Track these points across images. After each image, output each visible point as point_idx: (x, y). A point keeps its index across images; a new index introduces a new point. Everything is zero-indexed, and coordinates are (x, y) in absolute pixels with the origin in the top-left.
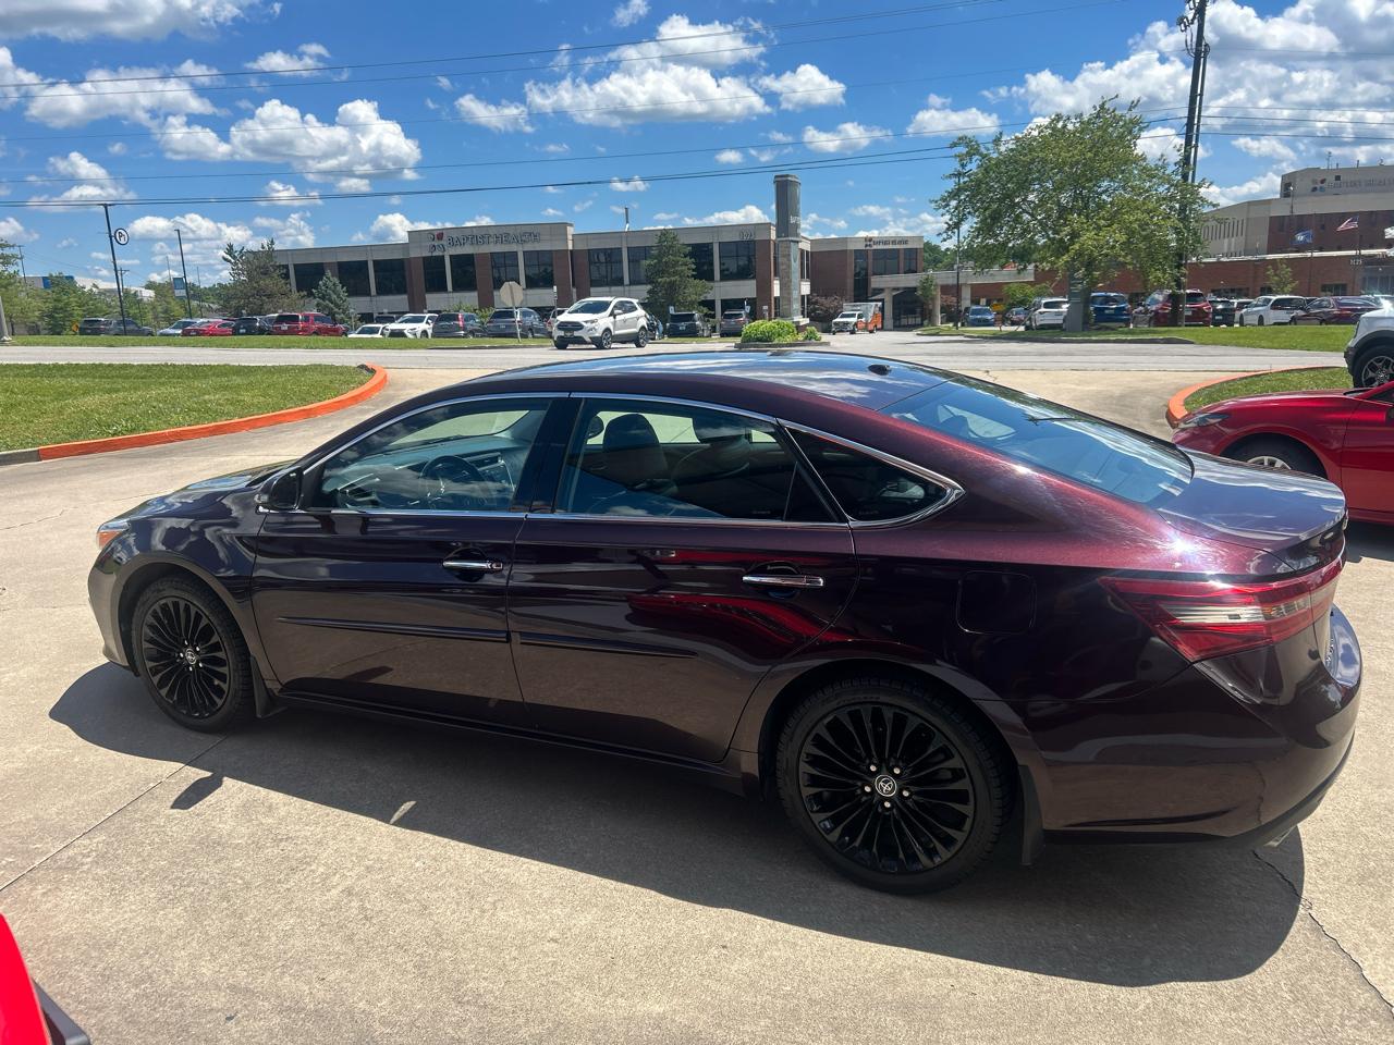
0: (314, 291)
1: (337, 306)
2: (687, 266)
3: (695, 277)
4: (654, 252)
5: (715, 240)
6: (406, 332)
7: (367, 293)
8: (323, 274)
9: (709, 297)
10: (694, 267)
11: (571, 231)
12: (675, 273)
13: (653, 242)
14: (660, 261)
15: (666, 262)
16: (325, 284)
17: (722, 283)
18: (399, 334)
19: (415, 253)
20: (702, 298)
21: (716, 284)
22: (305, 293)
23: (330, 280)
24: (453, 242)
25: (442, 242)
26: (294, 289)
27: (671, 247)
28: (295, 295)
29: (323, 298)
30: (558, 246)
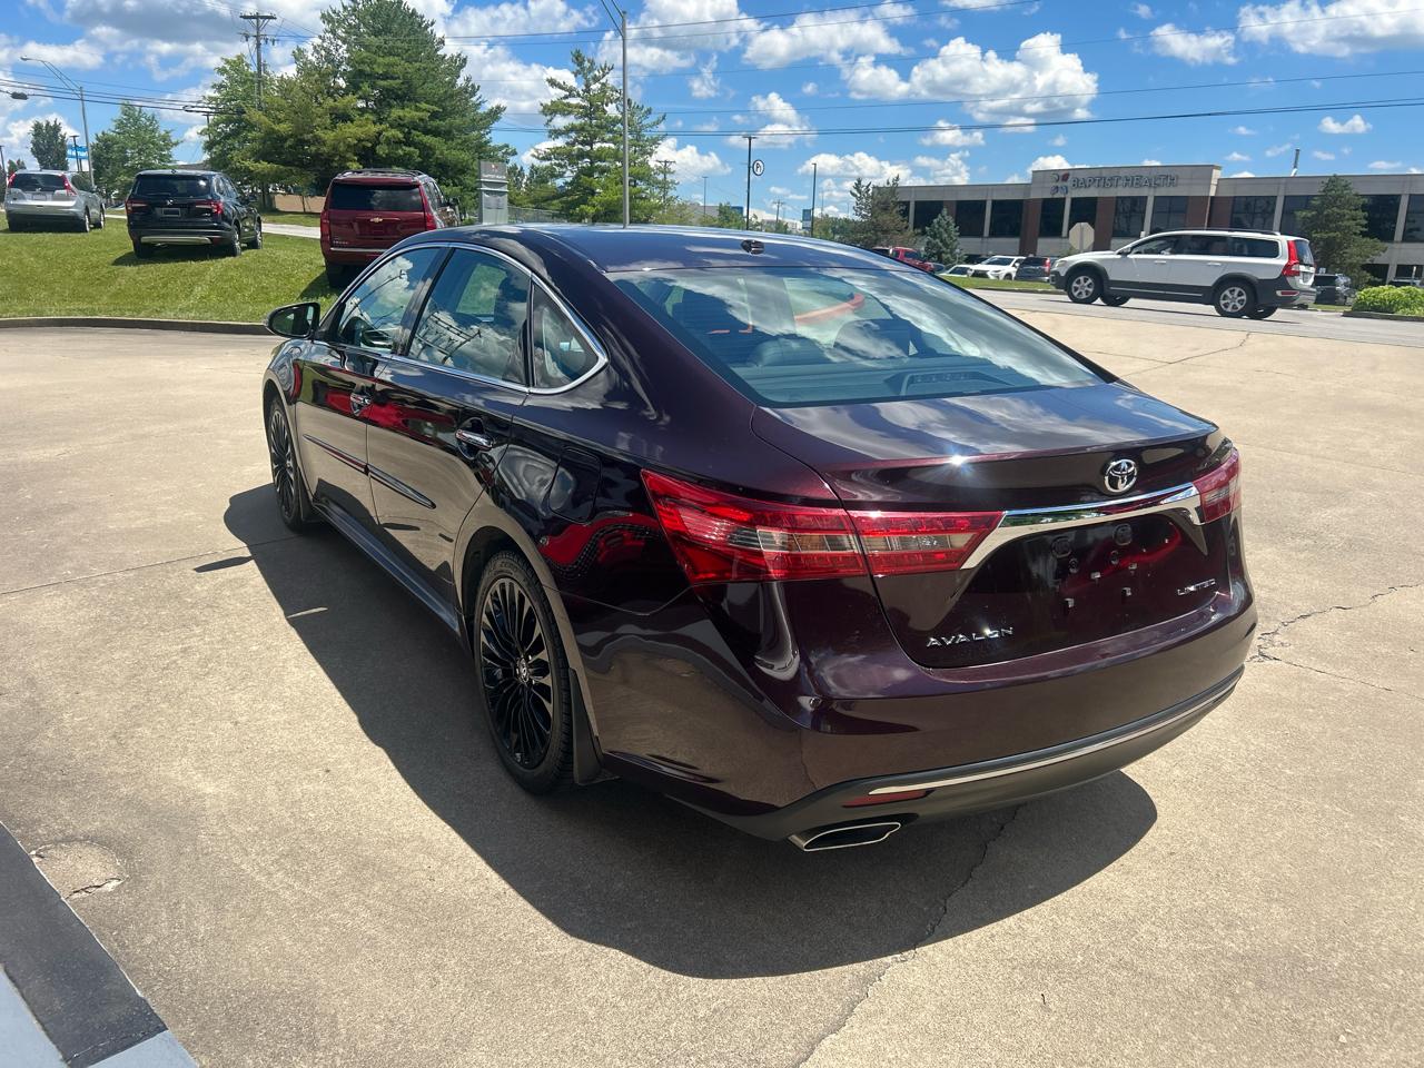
0: (927, 228)
1: (946, 245)
2: (1356, 221)
3: (1364, 234)
4: (1315, 203)
5: (1405, 193)
6: (988, 273)
7: (979, 234)
8: (940, 212)
9: (1380, 260)
10: (1365, 222)
11: (1217, 174)
12: (1337, 229)
13: (1316, 190)
14: (1319, 214)
15: (1328, 215)
16: (938, 223)
17: (1405, 245)
18: (982, 275)
19: (1035, 195)
20: (1368, 261)
21: (1395, 245)
22: (919, 231)
23: (946, 218)
24: (1078, 184)
25: (1065, 184)
26: (911, 226)
27: (1339, 196)
28: (911, 231)
29: (934, 237)
30: (1197, 192)
